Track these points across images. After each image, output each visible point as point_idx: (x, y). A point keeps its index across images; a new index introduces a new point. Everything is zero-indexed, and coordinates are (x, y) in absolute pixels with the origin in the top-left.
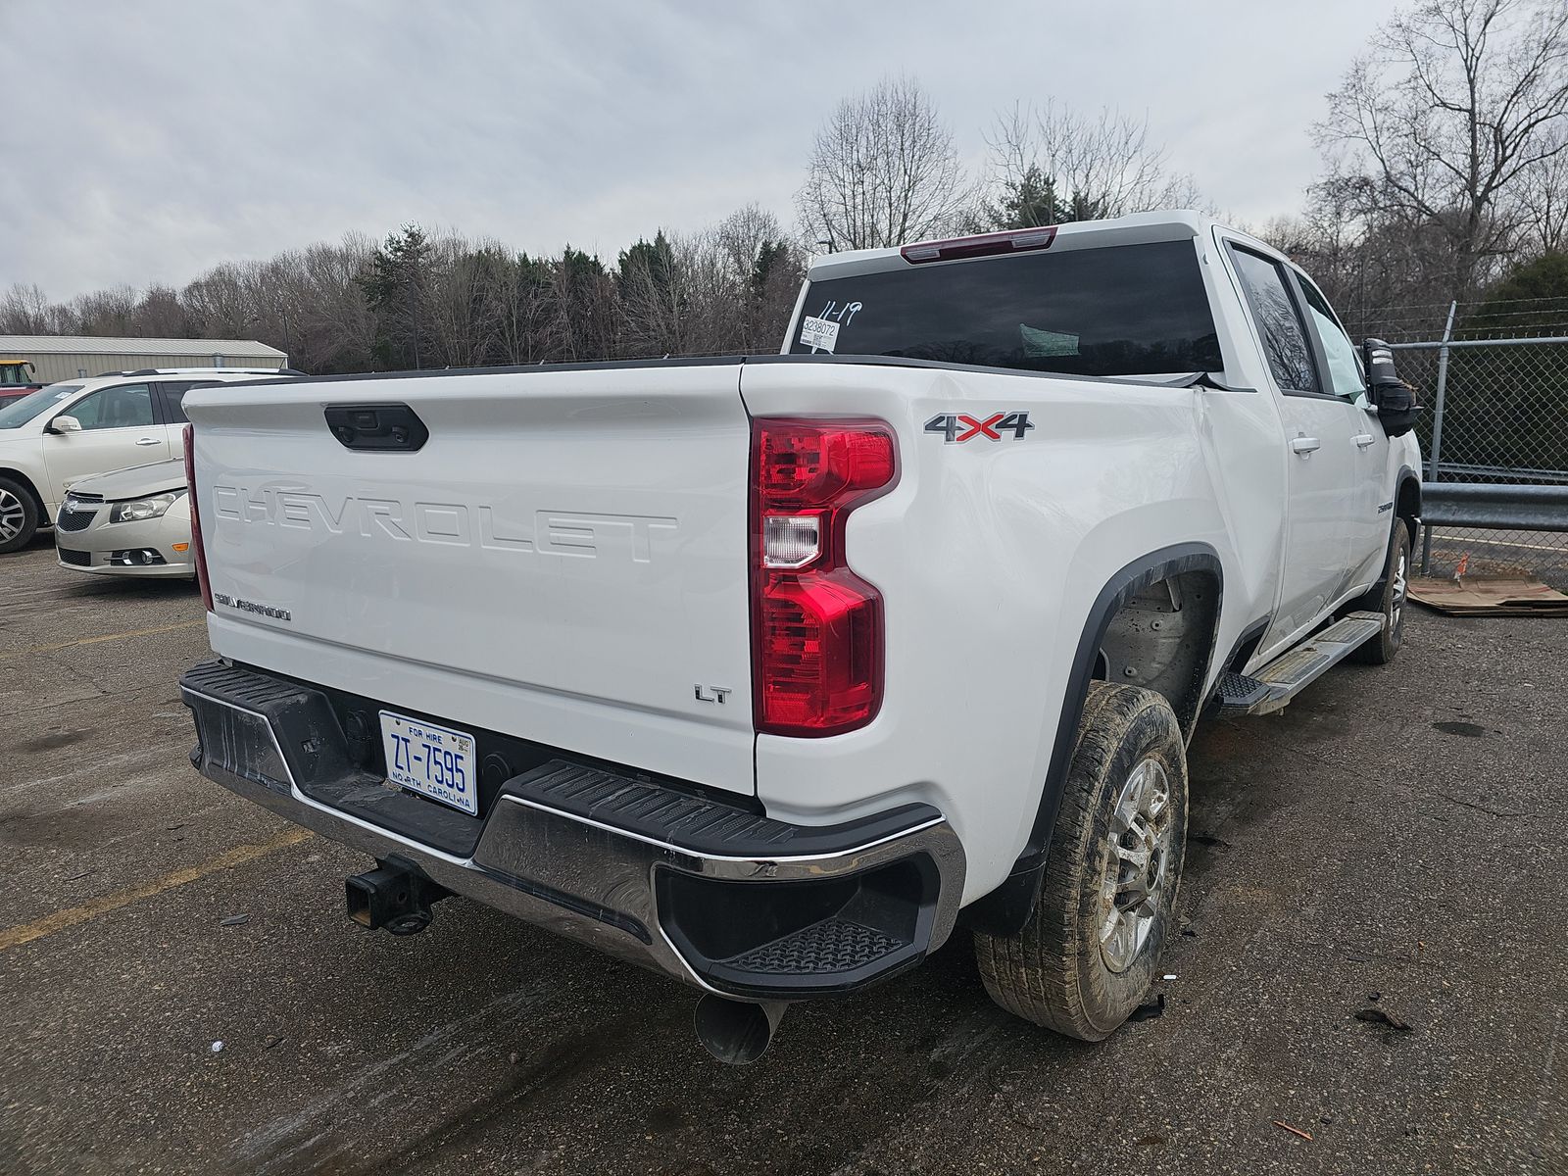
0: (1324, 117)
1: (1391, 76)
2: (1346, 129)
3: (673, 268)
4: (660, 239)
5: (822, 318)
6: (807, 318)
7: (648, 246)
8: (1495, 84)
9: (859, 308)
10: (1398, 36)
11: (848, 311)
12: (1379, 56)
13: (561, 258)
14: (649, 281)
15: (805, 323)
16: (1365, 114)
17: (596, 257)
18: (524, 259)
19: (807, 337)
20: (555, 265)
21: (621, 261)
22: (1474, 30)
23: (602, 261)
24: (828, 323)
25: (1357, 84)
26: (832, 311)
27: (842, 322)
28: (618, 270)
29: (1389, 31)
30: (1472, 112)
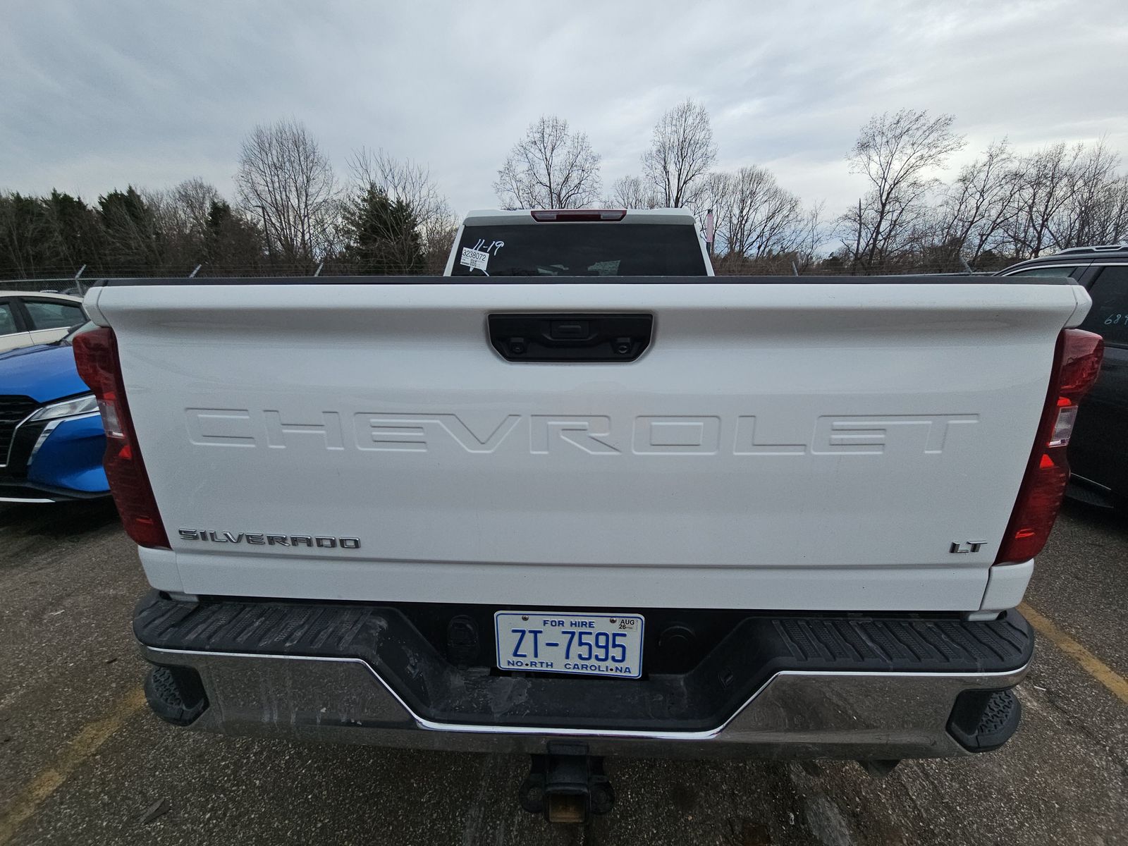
0: (498, 181)
1: (521, 168)
2: (507, 187)
3: (146, 211)
4: (131, 191)
5: (476, 249)
6: (464, 248)
7: (122, 195)
8: (557, 178)
9: (502, 245)
10: (522, 151)
11: (494, 247)
12: (516, 157)
13: (50, 197)
14: (128, 218)
15: (463, 252)
16: (513, 182)
17: (79, 198)
18: (18, 198)
19: (466, 260)
20: (45, 202)
21: (101, 203)
22: (548, 154)
23: (85, 201)
24: (480, 252)
25: (509, 169)
26: (482, 246)
27: (491, 253)
28: (100, 209)
29: (519, 148)
30: (550, 187)
